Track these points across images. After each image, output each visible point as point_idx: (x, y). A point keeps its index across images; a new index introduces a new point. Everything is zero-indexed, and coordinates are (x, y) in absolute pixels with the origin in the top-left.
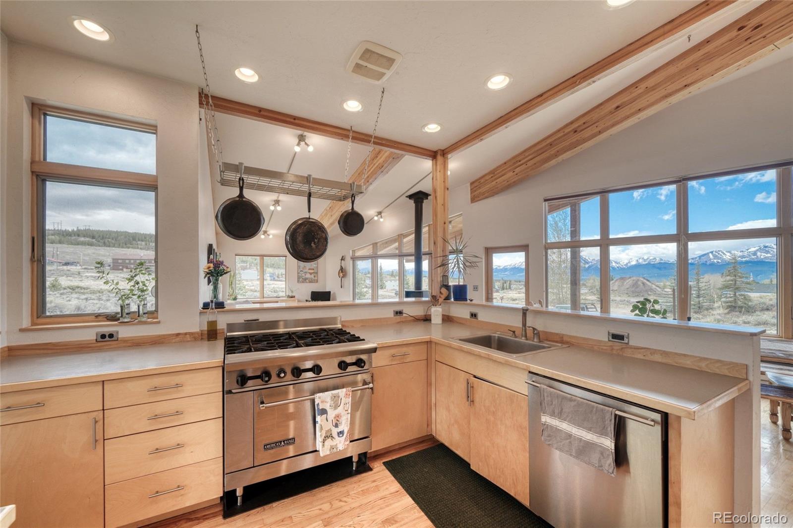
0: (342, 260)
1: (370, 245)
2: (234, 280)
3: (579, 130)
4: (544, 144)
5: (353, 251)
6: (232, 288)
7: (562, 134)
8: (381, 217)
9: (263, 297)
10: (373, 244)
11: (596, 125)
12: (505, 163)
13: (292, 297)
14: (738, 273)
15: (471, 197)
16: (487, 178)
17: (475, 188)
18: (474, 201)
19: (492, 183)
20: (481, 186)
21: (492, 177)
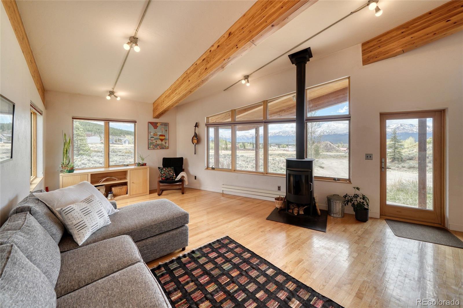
0: (196, 126)
1: (230, 111)
2: (71, 148)
5: (207, 117)
6: (67, 157)
8: (248, 81)
9: (109, 166)
10: (232, 111)
12: (430, 13)
13: (143, 165)
14: (397, 140)
15: (362, 59)
16: (394, 34)
17: (372, 48)
18: (369, 62)
19: (404, 39)
20: (381, 45)
21: (403, 32)
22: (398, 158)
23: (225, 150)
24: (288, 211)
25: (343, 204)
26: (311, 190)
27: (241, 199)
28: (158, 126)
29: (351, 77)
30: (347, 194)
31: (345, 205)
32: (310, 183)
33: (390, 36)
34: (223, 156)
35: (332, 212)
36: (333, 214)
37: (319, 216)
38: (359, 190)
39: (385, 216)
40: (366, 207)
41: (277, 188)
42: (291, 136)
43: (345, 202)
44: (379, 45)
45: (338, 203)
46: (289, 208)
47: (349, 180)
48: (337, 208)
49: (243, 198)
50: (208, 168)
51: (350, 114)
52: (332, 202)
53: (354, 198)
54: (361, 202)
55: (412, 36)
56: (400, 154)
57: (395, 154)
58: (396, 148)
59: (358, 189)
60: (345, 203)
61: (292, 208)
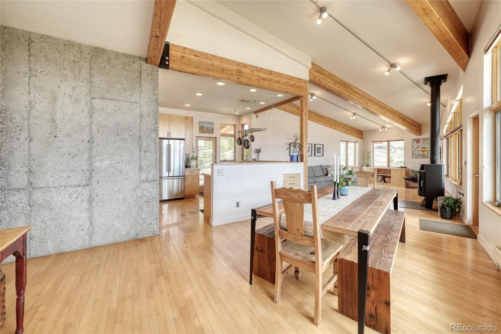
9: (389, 167)
28: (420, 141)
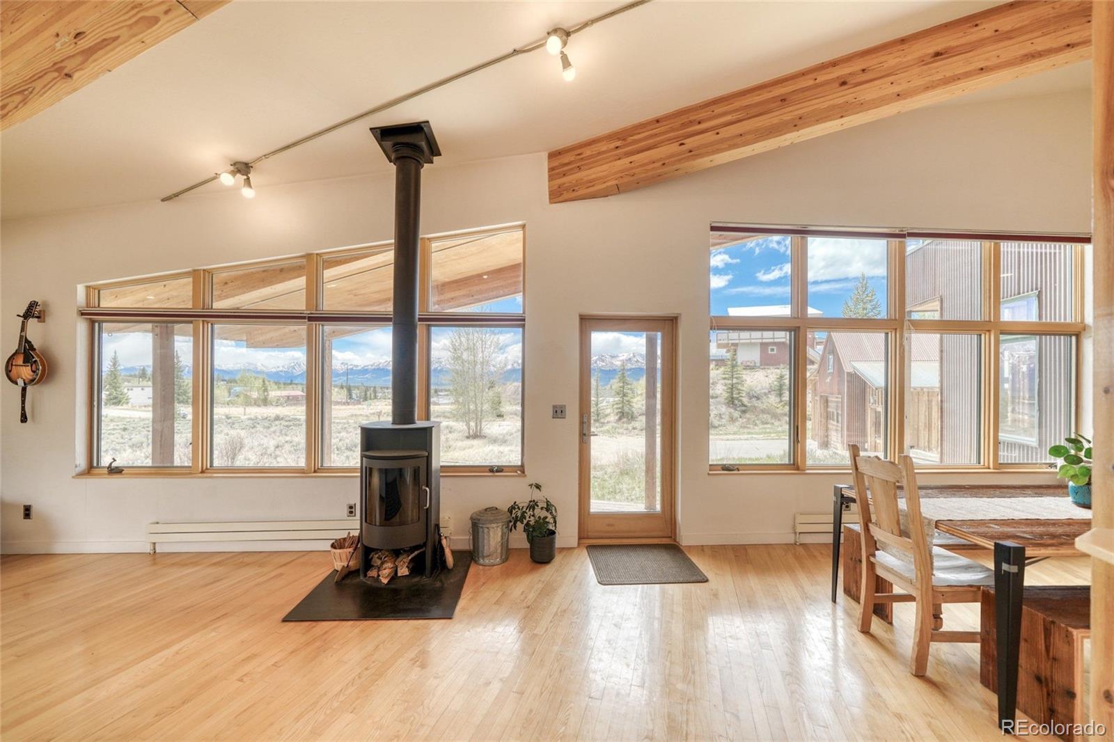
0: (27, 315)
1: (189, 273)
3: (852, 81)
4: (766, 95)
5: (88, 287)
7: (811, 82)
8: (248, 183)
10: (195, 274)
11: (891, 78)
12: (658, 121)
15: (549, 188)
16: (603, 147)
17: (565, 168)
18: (561, 199)
19: (619, 163)
20: (582, 165)
21: (617, 147)
22: (628, 413)
23: (259, 406)
24: (365, 576)
25: (505, 530)
26: (426, 506)
27: (223, 561)
29: (527, 226)
30: (515, 502)
31: (511, 530)
32: (424, 487)
33: (597, 149)
34: (250, 423)
35: (480, 555)
36: (483, 559)
37: (449, 571)
38: (540, 490)
39: (588, 538)
40: (551, 527)
41: (346, 511)
42: (444, 369)
43: (511, 522)
44: (578, 165)
45: (493, 528)
46: (367, 565)
47: (522, 468)
48: (491, 542)
49: (232, 557)
50: (91, 468)
51: (524, 313)
52: (480, 530)
53: (527, 511)
54: (542, 517)
55: (630, 159)
56: (630, 405)
57: (623, 406)
58: (624, 395)
59: (538, 487)
60: (511, 524)
61: (379, 562)
